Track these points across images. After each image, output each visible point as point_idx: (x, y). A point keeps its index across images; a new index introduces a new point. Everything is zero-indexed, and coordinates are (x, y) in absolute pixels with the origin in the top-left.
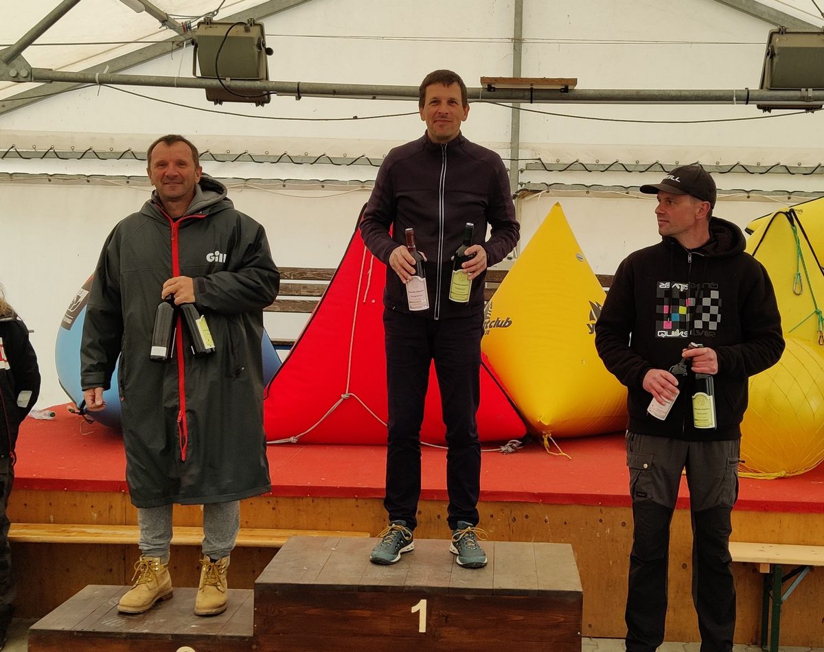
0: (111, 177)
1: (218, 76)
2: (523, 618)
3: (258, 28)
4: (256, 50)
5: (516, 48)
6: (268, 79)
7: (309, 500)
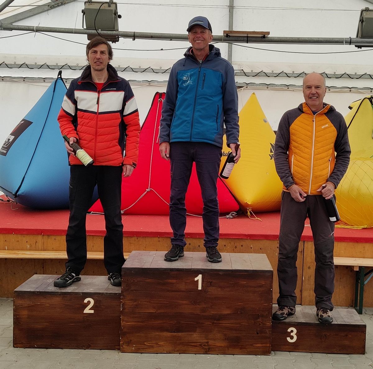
0: (15, 78)
1: (95, 28)
2: (245, 283)
3: (114, 5)
4: (114, 16)
5: (231, 11)
6: (118, 30)
7: (135, 238)
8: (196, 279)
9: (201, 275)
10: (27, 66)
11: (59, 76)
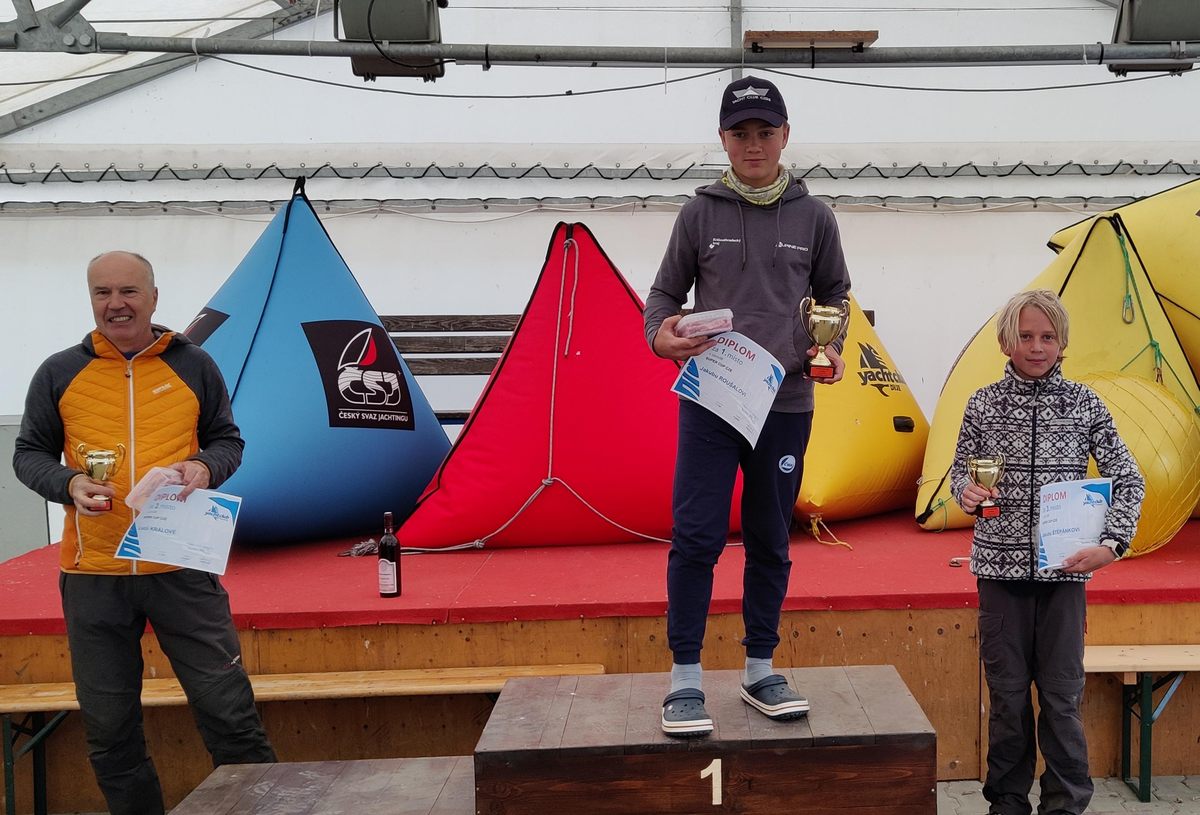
0: (196, 204)
1: (371, 36)
2: (855, 774)
6: (440, 41)
7: (517, 625)
8: (704, 774)
9: (719, 761)
10: (227, 174)
11: (299, 192)
